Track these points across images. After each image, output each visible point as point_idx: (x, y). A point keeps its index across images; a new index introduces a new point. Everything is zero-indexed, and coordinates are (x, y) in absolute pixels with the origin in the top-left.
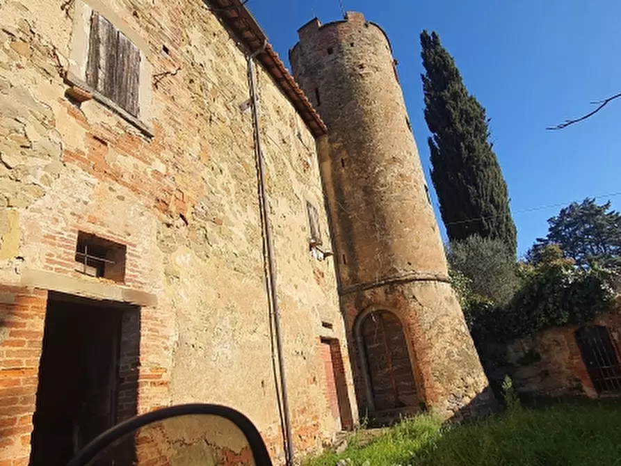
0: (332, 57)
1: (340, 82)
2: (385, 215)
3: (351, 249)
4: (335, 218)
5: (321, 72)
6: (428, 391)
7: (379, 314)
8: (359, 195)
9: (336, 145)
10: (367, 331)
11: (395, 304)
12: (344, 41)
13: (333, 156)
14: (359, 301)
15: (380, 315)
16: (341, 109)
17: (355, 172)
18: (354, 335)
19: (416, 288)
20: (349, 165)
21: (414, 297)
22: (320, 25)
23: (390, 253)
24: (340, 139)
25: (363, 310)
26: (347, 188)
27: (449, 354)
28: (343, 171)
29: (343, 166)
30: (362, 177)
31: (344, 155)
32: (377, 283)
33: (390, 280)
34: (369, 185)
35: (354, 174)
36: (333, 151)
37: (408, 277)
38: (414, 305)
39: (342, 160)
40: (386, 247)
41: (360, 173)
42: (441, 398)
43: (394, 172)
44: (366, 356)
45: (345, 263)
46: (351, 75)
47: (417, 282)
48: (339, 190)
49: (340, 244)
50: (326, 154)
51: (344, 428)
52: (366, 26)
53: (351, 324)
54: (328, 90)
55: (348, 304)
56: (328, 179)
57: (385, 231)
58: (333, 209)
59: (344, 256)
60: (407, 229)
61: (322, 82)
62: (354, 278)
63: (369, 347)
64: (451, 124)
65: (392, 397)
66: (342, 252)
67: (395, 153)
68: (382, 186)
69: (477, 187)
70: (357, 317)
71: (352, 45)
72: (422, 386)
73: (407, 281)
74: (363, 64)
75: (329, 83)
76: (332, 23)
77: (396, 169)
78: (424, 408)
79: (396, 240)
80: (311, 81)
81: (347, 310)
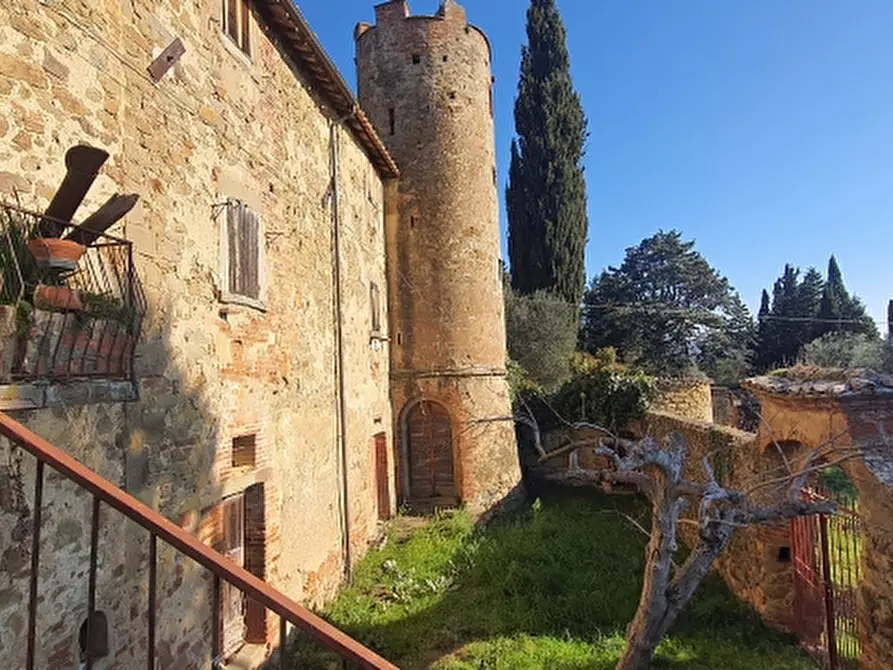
0: (417, 69)
1: (423, 111)
2: (452, 298)
3: (408, 329)
4: (395, 288)
5: (401, 87)
6: (465, 489)
7: (429, 404)
8: (427, 267)
9: (408, 197)
10: (413, 418)
11: (447, 398)
12: (436, 50)
13: (402, 210)
14: (410, 389)
15: (430, 406)
16: (420, 149)
17: (425, 238)
18: (399, 423)
19: (471, 385)
20: (420, 228)
21: (467, 394)
22: (407, 15)
23: (451, 343)
24: (413, 191)
25: (413, 399)
26: (413, 256)
27: (492, 452)
28: (411, 233)
29: (412, 225)
30: (431, 247)
31: (415, 212)
32: (433, 373)
33: (446, 373)
34: (440, 259)
35: (424, 241)
36: (402, 204)
37: (466, 372)
38: (466, 402)
39: (412, 218)
40: (446, 336)
41: (430, 241)
42: (476, 494)
43: (469, 246)
44: (409, 446)
45: (399, 342)
46: (438, 106)
47: (473, 378)
48: (403, 257)
49: (397, 321)
50: (394, 205)
51: (381, 517)
52: (467, 31)
53: (398, 411)
54: (406, 116)
55: (397, 390)
56: (393, 238)
57: (450, 318)
58: (394, 278)
59: (399, 335)
60: (473, 317)
61: (401, 103)
62: (408, 364)
63: (413, 435)
64: (543, 133)
65: (429, 487)
66: (398, 331)
67: (474, 220)
68: (455, 263)
69: (555, 223)
70: (405, 405)
71: (445, 59)
72: (461, 481)
73: (464, 376)
74: (455, 92)
75: (407, 107)
76: (424, 18)
77: (473, 243)
78: (459, 503)
79: (458, 329)
80: (386, 95)
81: (396, 396)
